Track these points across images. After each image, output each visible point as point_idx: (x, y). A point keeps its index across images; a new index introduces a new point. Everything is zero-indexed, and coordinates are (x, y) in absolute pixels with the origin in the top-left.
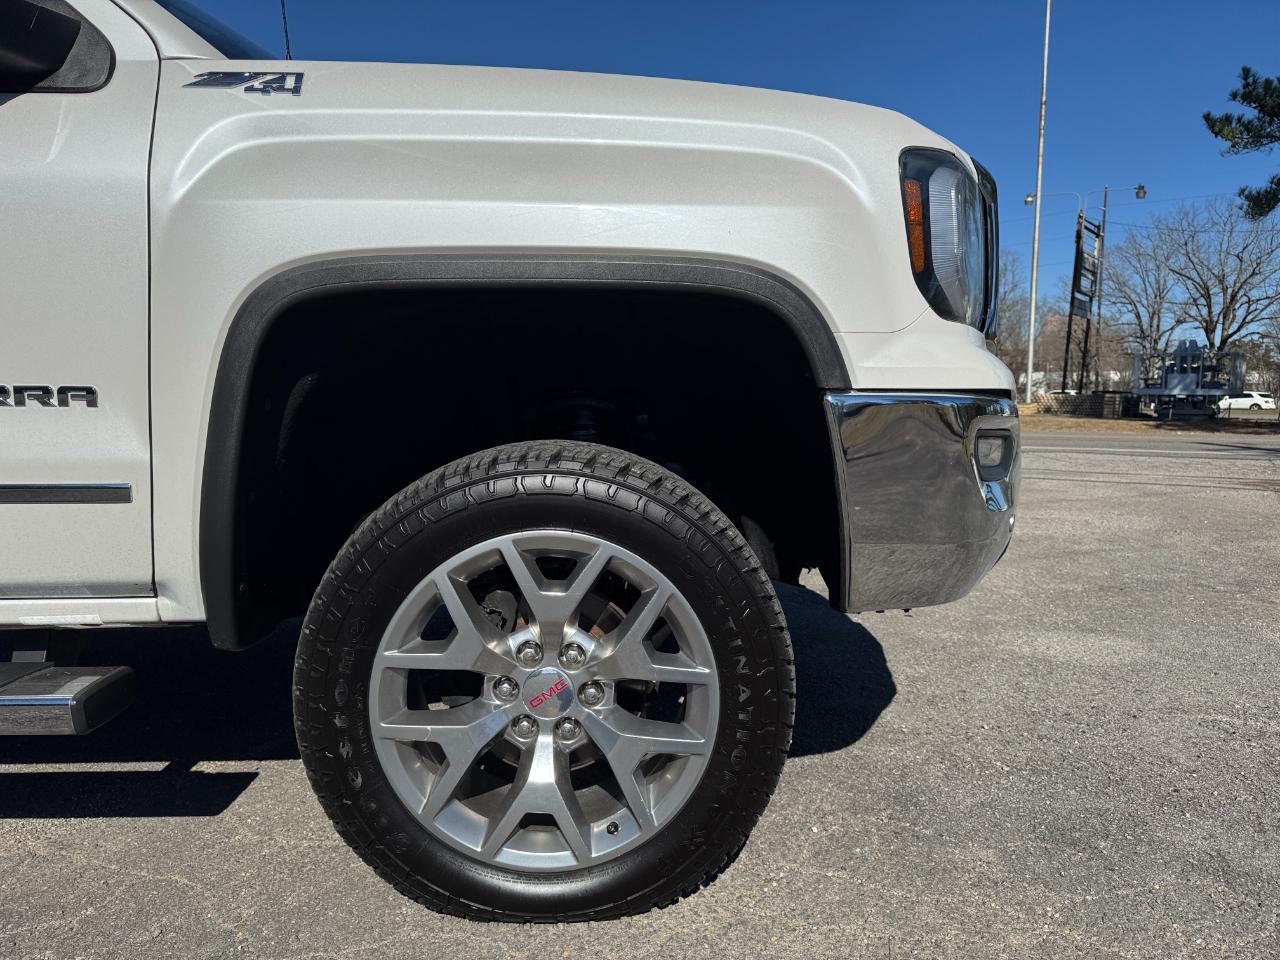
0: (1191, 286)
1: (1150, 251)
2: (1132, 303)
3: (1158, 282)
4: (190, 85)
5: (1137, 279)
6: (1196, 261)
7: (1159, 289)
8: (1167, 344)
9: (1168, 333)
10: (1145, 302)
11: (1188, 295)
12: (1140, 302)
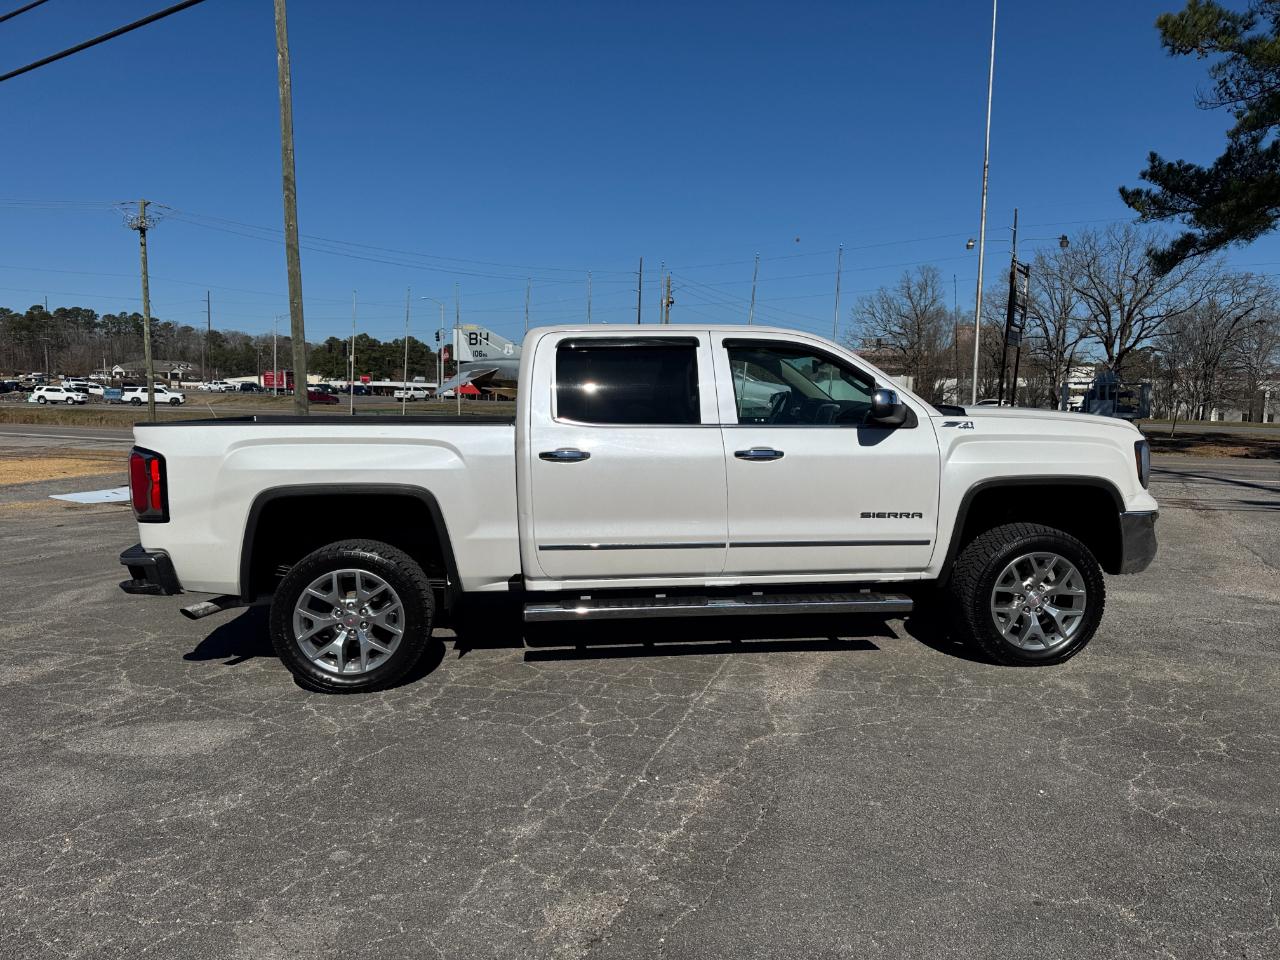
0: (1093, 305)
1: (1056, 271)
2: (1040, 317)
3: (1063, 299)
5: (1045, 297)
6: (1096, 281)
7: (1064, 306)
8: (1071, 356)
9: (1072, 346)
10: (1052, 318)
11: (1090, 312)
12: (1048, 317)
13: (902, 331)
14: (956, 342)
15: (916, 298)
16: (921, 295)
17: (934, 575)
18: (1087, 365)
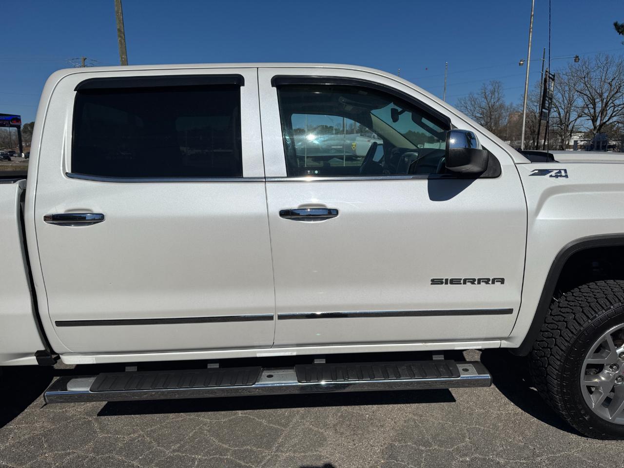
0: (586, 99)
1: (566, 81)
2: (556, 107)
3: (569, 97)
4: (533, 175)
5: (559, 95)
6: (589, 86)
7: (570, 100)
8: (573, 127)
9: (574, 122)
10: (563, 107)
11: (584, 103)
12: (561, 107)
13: (482, 116)
14: (509, 122)
15: (489, 98)
16: (492, 97)
17: (516, 344)
18: (581, 132)
